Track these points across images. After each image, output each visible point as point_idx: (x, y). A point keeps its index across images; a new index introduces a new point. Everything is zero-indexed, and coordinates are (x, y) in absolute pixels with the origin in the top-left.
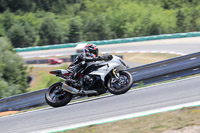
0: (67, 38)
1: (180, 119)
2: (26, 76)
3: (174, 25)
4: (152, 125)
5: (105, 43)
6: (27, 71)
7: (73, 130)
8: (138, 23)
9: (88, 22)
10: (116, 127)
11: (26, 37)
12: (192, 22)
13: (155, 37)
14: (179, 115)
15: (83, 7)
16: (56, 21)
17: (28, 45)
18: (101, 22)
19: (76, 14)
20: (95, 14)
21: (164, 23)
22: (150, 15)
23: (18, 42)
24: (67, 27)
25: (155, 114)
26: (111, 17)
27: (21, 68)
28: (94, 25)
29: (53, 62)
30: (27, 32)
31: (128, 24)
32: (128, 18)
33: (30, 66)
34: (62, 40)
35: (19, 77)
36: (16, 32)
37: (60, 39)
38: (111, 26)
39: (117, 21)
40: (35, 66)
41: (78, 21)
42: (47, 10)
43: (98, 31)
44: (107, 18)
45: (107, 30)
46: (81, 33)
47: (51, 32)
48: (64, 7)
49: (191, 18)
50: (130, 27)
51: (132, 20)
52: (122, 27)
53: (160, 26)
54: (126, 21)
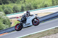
1: (55, 31)
2: (10, 22)
3: (51, 4)
4: (47, 33)
5: (32, 11)
6: (10, 21)
7: (25, 37)
9: (26, 5)
10: (37, 35)
11: (9, 11)
13: (46, 8)
16: (17, 6)
17: (10, 14)
18: (30, 5)
20: (28, 3)
22: (44, 2)
23: (7, 13)
25: (48, 30)
26: (33, 3)
27: (8, 20)
28: (28, 6)
30: (9, 10)
33: (11, 19)
34: (20, 11)
35: (8, 23)
36: (6, 10)
37: (19, 11)
38: (33, 6)
39: (35, 4)
40: (12, 19)
43: (29, 8)
44: (32, 4)
45: (32, 7)
46: (25, 9)
47: (16, 9)
49: (56, 2)
50: (39, 6)
51: (39, 4)
52: (36, 6)
53: (47, 4)
54: (37, 4)
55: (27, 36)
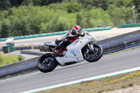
1: (80, 90)
5: (27, 38)
8: (50, 24)
9: (14, 22)
12: (87, 21)
13: (62, 32)
14: (80, 87)
15: (11, 13)
18: (24, 23)
19: (6, 17)
20: (19, 17)
21: (67, 23)
22: (58, 17)
28: (19, 25)
31: (42, 24)
32: (43, 20)
38: (31, 26)
39: (35, 22)
41: (7, 22)
43: (21, 29)
44: (28, 20)
45: (28, 28)
46: (9, 31)
49: (86, 19)
50: (44, 26)
51: (45, 22)
52: (38, 26)
53: (64, 25)
54: (41, 22)
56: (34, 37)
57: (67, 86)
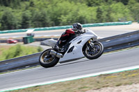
0: (20, 26)
1: (98, 82)
3: (95, 18)
4: (79, 86)
5: (47, 30)
7: (24, 89)
8: (69, 16)
9: (35, 14)
10: (54, 87)
12: (107, 15)
14: (98, 80)
15: (32, 4)
16: (13, 13)
18: (45, 15)
19: (27, 9)
20: (40, 9)
21: (88, 16)
22: (78, 10)
24: (21, 18)
25: (81, 79)
26: (51, 11)
28: (39, 17)
29: (11, 42)
31: (62, 16)
32: (63, 12)
34: (17, 27)
37: (15, 26)
38: (51, 18)
39: (55, 14)
41: (28, 13)
42: (6, 6)
43: (41, 21)
45: (48, 20)
46: (30, 22)
47: (9, 21)
48: (18, 4)
49: (107, 13)
50: (64, 19)
51: (65, 14)
52: (59, 18)
53: (84, 18)
54: (61, 14)
55: (30, 88)
56: (54, 29)
57: (85, 78)
